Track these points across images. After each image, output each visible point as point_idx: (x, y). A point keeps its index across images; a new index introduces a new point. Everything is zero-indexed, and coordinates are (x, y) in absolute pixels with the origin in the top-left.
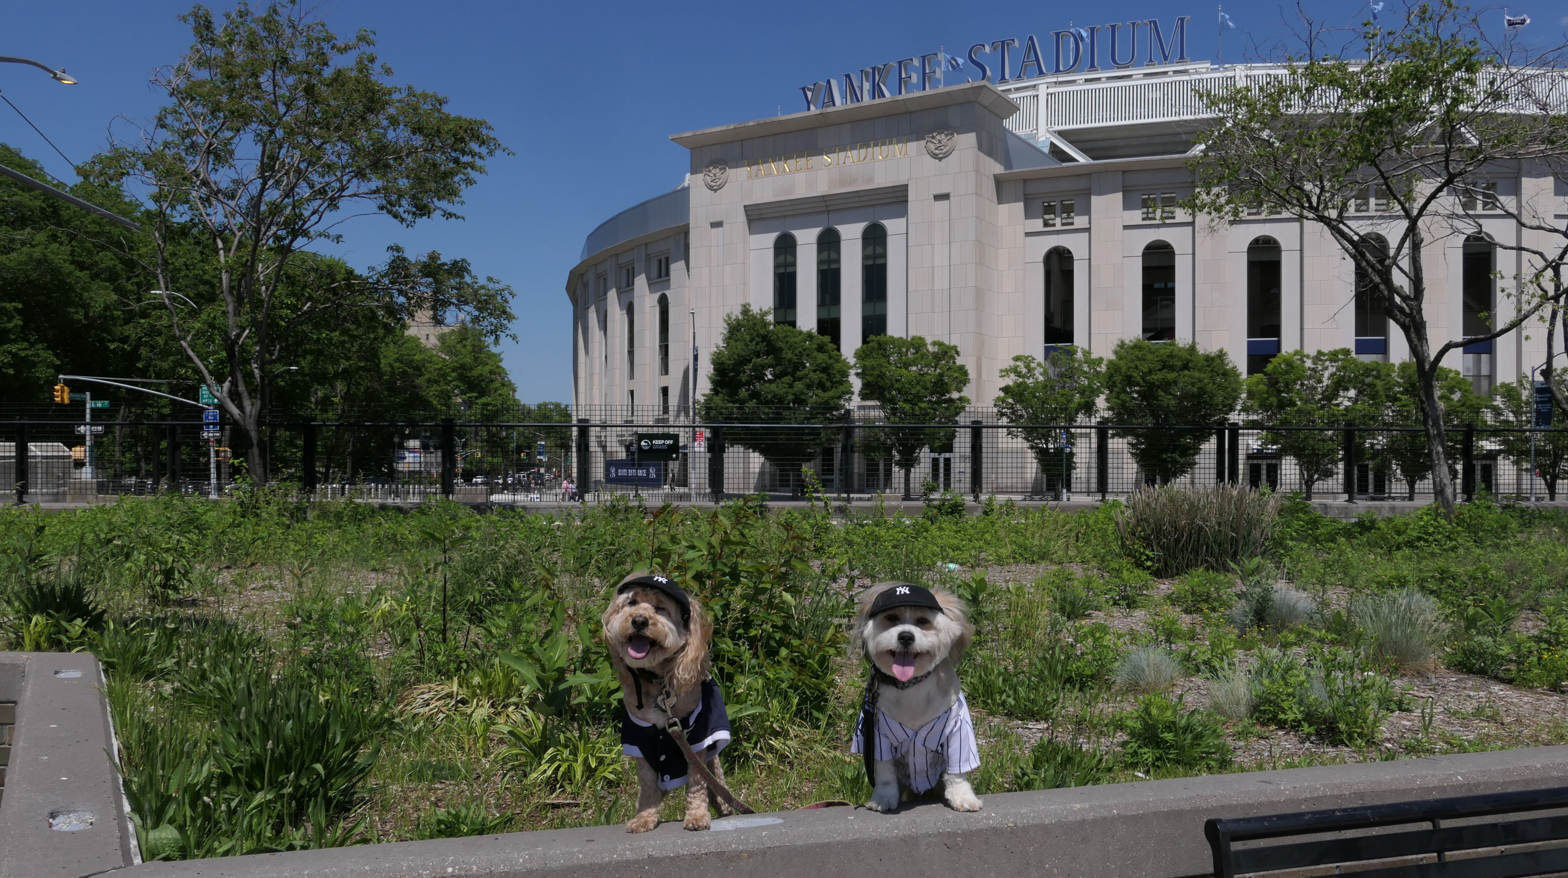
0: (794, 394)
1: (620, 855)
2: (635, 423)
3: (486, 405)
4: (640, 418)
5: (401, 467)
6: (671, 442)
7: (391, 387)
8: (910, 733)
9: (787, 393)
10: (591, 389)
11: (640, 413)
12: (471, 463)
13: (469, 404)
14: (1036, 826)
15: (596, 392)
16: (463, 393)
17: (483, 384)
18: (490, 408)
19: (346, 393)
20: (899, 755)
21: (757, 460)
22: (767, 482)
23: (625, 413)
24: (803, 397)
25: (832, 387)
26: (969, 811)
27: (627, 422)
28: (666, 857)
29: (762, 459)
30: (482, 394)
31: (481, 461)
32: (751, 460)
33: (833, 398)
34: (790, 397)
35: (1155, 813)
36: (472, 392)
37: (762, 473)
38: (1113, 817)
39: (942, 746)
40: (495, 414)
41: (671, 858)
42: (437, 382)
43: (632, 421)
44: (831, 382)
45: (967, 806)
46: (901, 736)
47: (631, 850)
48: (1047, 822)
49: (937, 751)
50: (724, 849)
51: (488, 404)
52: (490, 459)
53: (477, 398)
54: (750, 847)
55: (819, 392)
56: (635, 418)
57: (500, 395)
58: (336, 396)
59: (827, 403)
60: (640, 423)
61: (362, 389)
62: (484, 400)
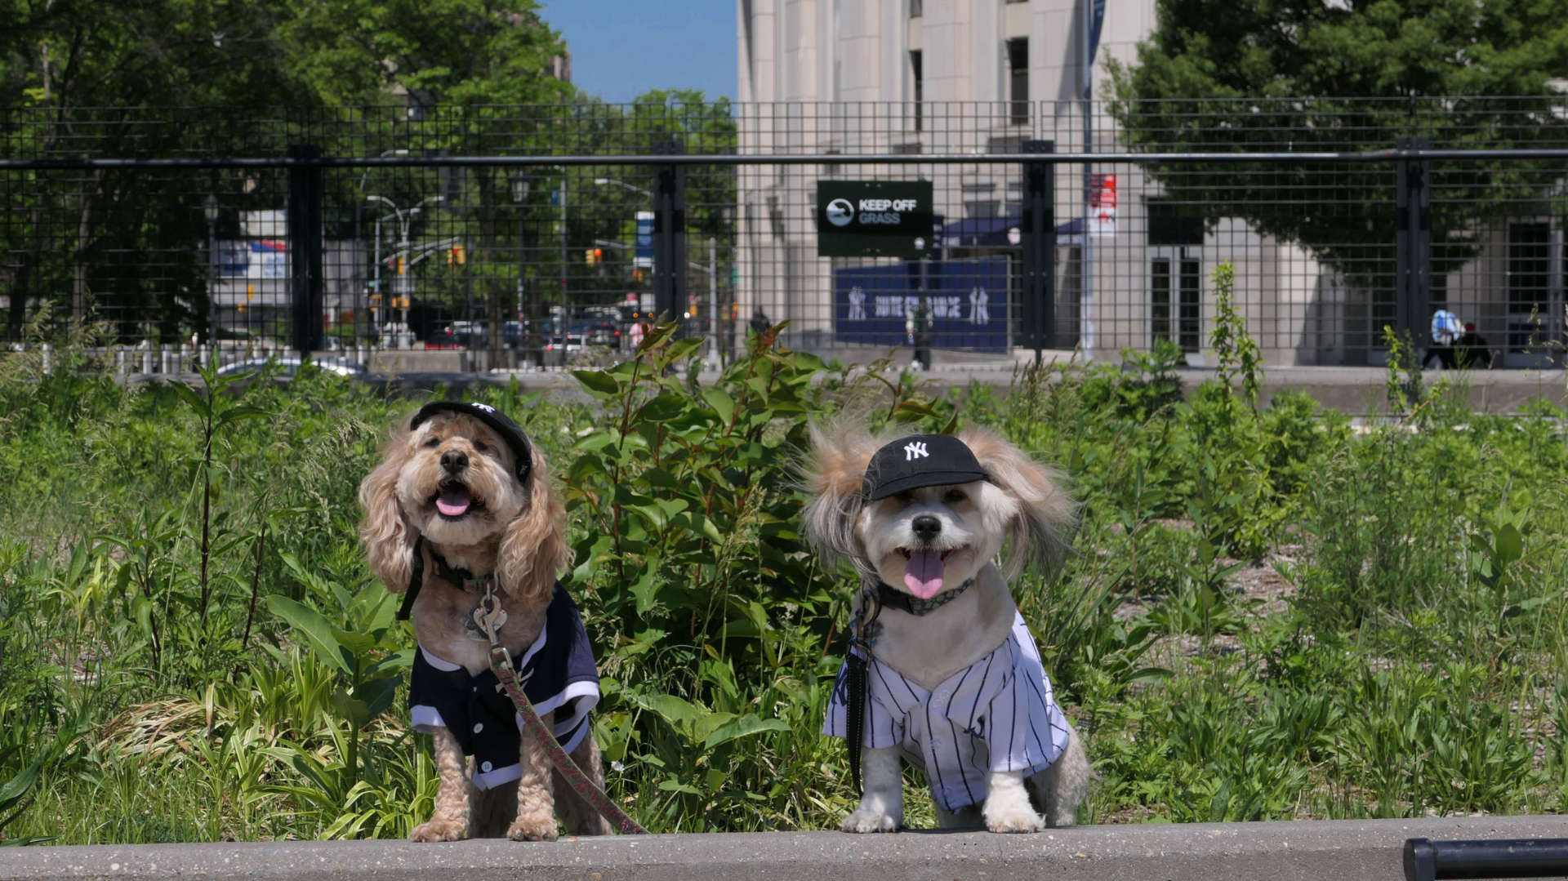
0: (1404, 58)
1: (387, 862)
2: (926, 153)
3: (473, 103)
4: (940, 139)
5: (225, 294)
6: (910, 204)
7: (196, 53)
8: (920, 692)
9: (1382, 55)
10: (793, 49)
11: (940, 124)
12: (439, 283)
13: (426, 101)
14: (1130, 859)
15: (808, 56)
16: (408, 66)
17: (466, 40)
18: (486, 112)
19: (68, 74)
20: (908, 739)
21: (1298, 268)
22: (1336, 331)
23: (897, 125)
24: (1430, 66)
25: (1526, 36)
26: (1011, 832)
27: (904, 148)
28: (464, 869)
29: (1313, 267)
30: (462, 72)
31: (467, 274)
32: (1285, 268)
33: (1526, 69)
34: (1393, 69)
35: (1363, 851)
36: (432, 64)
37: (1318, 309)
38: (1281, 855)
39: (981, 721)
40: (501, 134)
41: (471, 871)
42: (327, 37)
43: (918, 147)
44: (1523, 18)
45: (1008, 824)
46: (907, 701)
47: (405, 856)
48: (1150, 854)
49: (970, 730)
50: (562, 862)
51: (483, 100)
52: (488, 268)
53: (448, 81)
54: (606, 863)
55: (1484, 49)
56: (925, 139)
57: (515, 73)
58: (39, 84)
59: (1509, 86)
60: (940, 153)
61: (114, 60)
62: (468, 88)
